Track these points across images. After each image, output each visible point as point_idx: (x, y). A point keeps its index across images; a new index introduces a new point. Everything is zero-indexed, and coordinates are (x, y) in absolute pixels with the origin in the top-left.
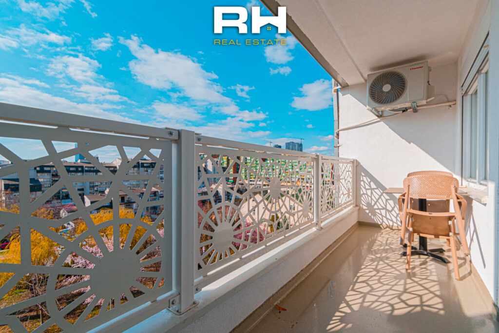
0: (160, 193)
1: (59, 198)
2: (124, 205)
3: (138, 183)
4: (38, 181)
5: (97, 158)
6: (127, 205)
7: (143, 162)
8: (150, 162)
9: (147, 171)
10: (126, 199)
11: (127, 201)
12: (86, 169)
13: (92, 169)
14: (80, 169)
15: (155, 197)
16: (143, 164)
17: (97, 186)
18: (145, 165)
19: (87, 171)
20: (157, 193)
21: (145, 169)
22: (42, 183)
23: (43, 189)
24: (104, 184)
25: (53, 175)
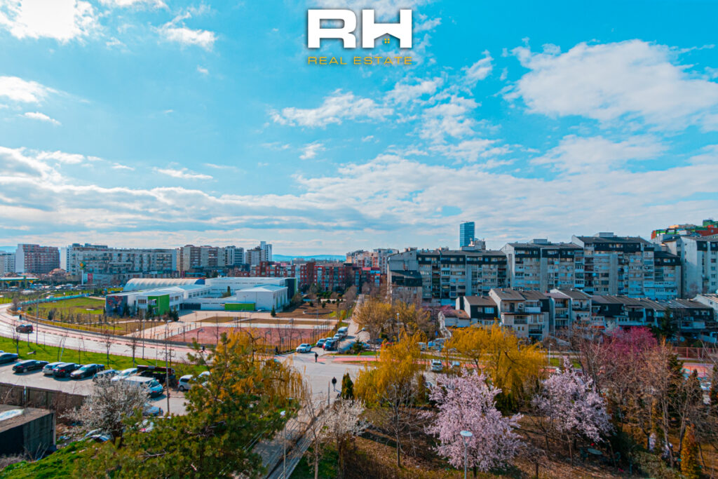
0: (573, 303)
1: (439, 297)
2: (513, 317)
3: (537, 282)
4: (419, 273)
5: (484, 243)
6: (518, 317)
7: (546, 248)
8: (558, 248)
9: (553, 263)
10: (516, 308)
11: (519, 310)
12: (468, 259)
13: (475, 260)
14: (461, 260)
15: (565, 309)
16: (545, 251)
17: (481, 283)
18: (550, 253)
19: (469, 263)
20: (568, 303)
21: (550, 259)
22: (423, 277)
23: (424, 284)
24: (490, 281)
25: (433, 267)
